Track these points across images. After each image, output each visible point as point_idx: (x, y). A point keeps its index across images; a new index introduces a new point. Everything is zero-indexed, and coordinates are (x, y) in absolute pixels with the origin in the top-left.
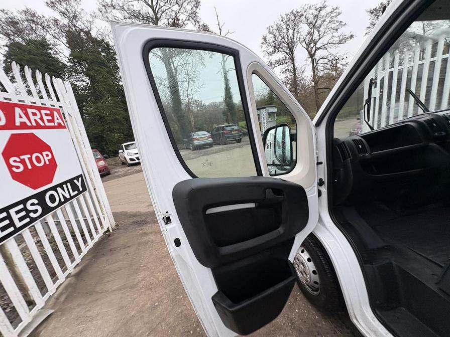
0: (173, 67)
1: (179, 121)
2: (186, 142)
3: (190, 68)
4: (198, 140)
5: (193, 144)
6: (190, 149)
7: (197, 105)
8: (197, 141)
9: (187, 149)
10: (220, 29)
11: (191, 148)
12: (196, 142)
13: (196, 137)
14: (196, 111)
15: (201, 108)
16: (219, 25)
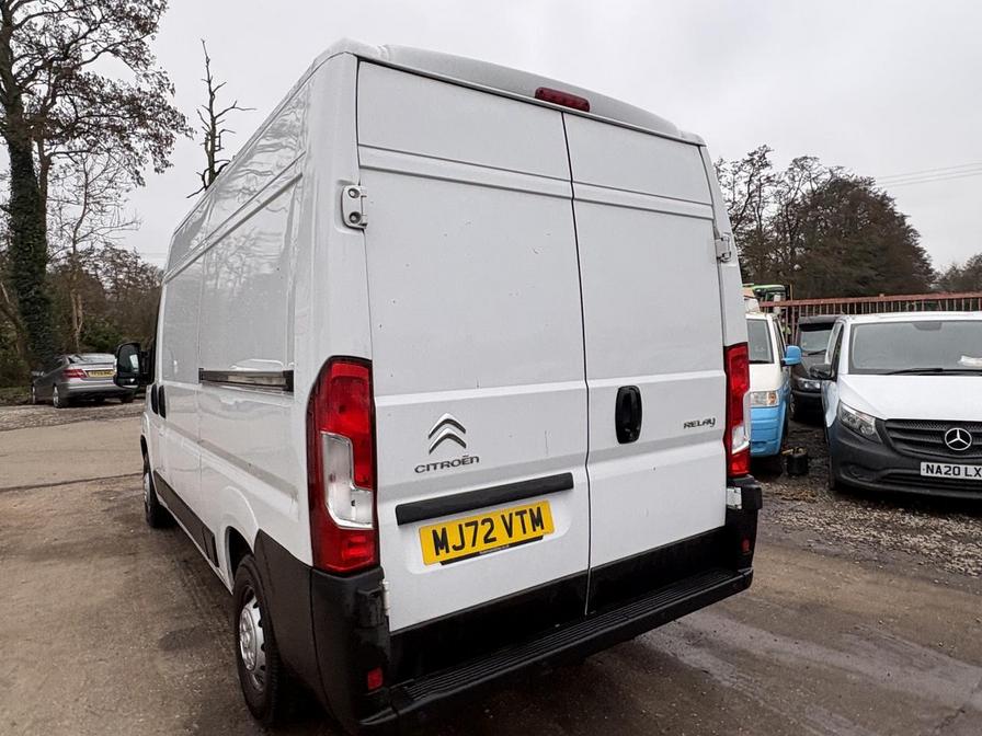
0: (36, 156)
1: (24, 314)
2: (42, 381)
3: (98, 170)
4: (84, 377)
5: (64, 387)
6: (51, 403)
7: (118, 267)
8: (78, 380)
9: (40, 403)
10: (212, 94)
11: (56, 399)
12: (75, 384)
13: (77, 367)
14: (108, 285)
15: (130, 278)
16: (209, 82)
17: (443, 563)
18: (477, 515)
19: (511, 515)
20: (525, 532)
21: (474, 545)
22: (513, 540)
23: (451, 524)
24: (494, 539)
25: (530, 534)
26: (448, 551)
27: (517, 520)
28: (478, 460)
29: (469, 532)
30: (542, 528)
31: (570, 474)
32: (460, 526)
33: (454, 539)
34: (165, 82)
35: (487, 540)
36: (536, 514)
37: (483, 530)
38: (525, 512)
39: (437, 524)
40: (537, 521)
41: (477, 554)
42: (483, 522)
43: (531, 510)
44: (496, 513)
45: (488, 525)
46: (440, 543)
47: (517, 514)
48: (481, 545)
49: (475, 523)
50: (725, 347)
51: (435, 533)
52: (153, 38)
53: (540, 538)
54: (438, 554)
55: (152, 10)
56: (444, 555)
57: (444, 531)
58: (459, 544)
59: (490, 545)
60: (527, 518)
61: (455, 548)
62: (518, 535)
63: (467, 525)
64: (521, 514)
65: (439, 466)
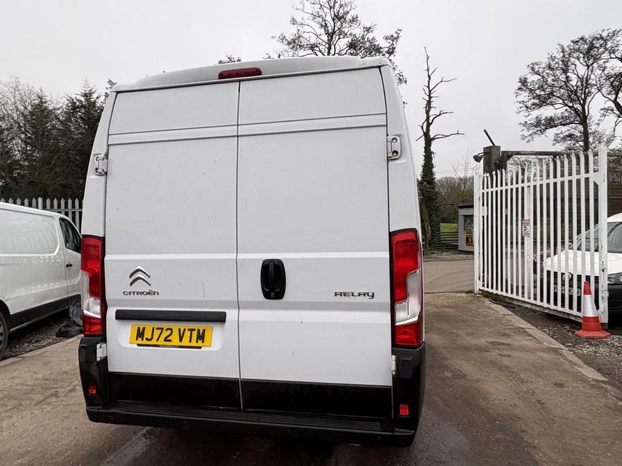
10: (429, 77)
16: (428, 70)
17: (139, 345)
18: (165, 325)
19: (185, 330)
20: (190, 341)
21: (157, 340)
22: (182, 344)
23: (148, 326)
24: (170, 341)
25: (194, 343)
26: (142, 340)
27: (187, 333)
28: (158, 294)
29: (157, 333)
30: (203, 342)
31: (225, 313)
32: (153, 328)
33: (148, 334)
34: (401, 78)
35: (166, 340)
36: (201, 332)
37: (165, 333)
38: (194, 330)
39: (142, 324)
40: (201, 337)
41: (158, 346)
42: (167, 330)
43: (199, 330)
44: (176, 326)
45: (169, 332)
46: (140, 334)
47: (189, 330)
48: (161, 342)
49: (162, 329)
50: (390, 233)
51: (139, 328)
52: (394, 56)
53: (200, 348)
54: (137, 339)
55: (393, 40)
56: (140, 340)
57: (144, 329)
58: (150, 337)
59: (167, 343)
60: (195, 334)
61: (147, 339)
62: (186, 342)
63: (157, 329)
64: (192, 330)
65: (136, 293)
